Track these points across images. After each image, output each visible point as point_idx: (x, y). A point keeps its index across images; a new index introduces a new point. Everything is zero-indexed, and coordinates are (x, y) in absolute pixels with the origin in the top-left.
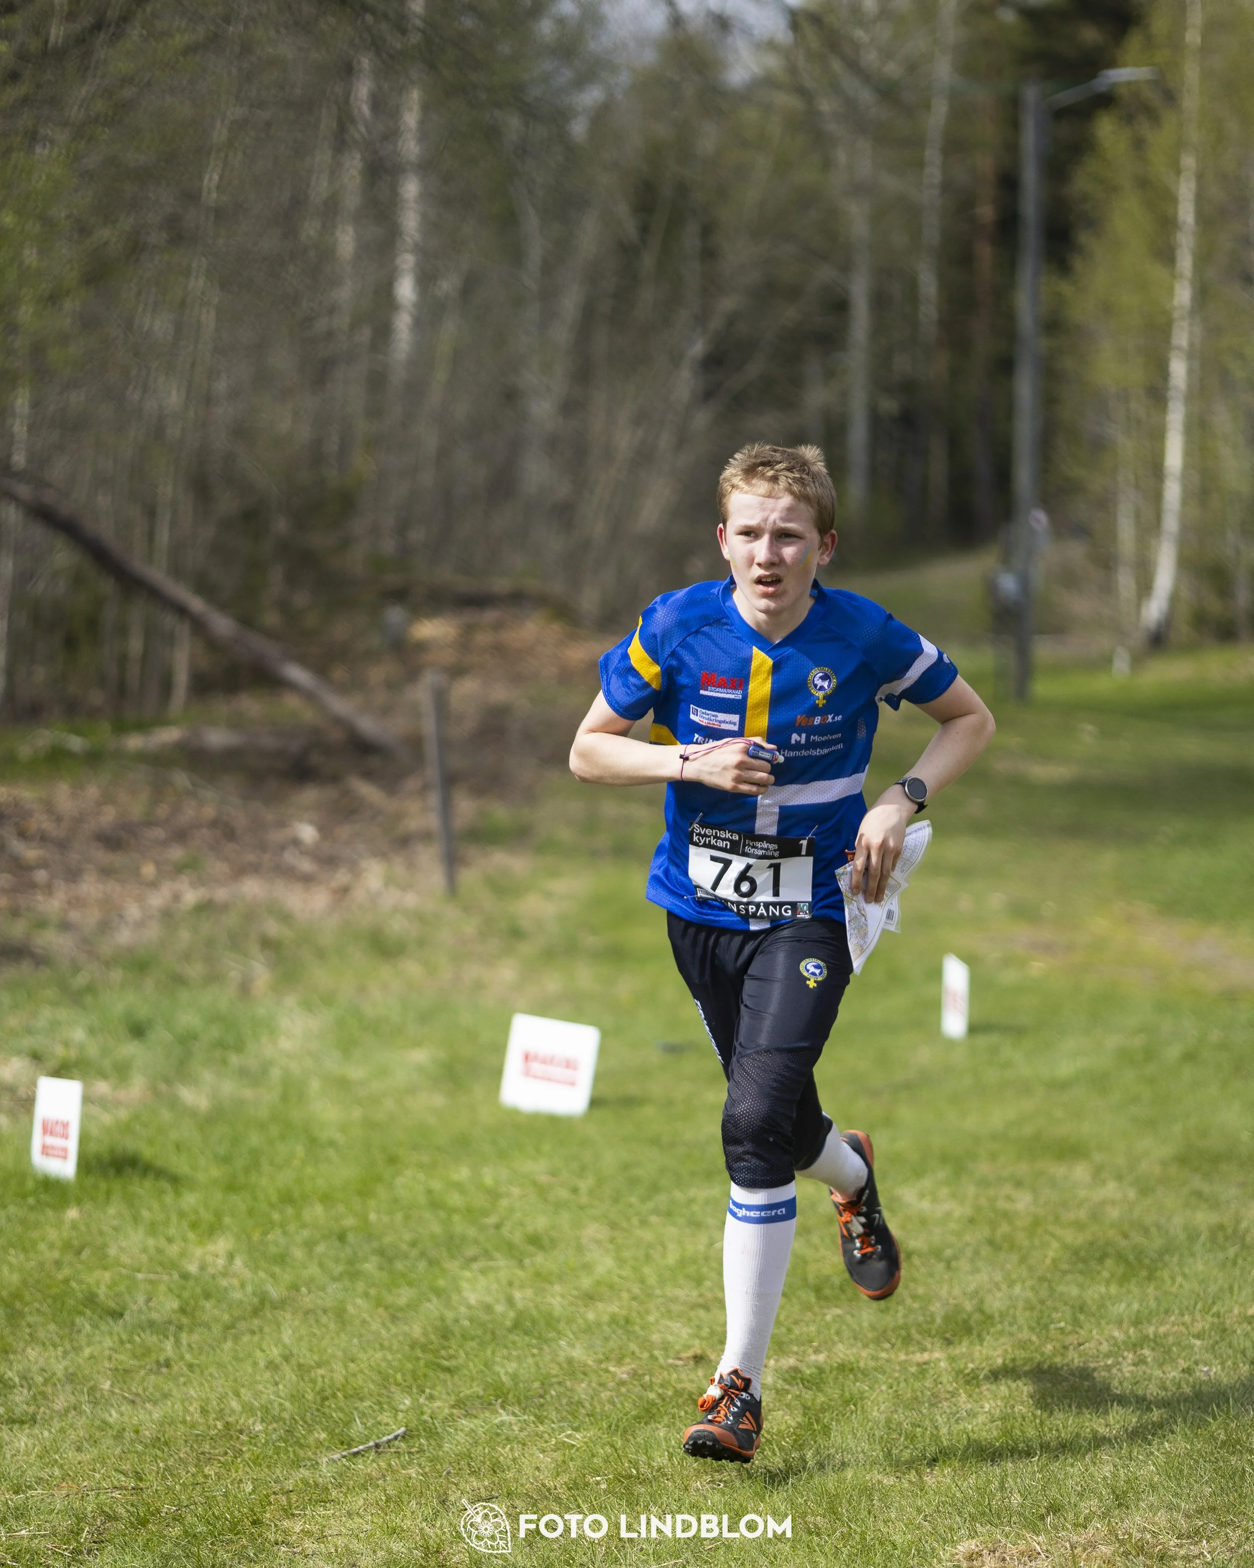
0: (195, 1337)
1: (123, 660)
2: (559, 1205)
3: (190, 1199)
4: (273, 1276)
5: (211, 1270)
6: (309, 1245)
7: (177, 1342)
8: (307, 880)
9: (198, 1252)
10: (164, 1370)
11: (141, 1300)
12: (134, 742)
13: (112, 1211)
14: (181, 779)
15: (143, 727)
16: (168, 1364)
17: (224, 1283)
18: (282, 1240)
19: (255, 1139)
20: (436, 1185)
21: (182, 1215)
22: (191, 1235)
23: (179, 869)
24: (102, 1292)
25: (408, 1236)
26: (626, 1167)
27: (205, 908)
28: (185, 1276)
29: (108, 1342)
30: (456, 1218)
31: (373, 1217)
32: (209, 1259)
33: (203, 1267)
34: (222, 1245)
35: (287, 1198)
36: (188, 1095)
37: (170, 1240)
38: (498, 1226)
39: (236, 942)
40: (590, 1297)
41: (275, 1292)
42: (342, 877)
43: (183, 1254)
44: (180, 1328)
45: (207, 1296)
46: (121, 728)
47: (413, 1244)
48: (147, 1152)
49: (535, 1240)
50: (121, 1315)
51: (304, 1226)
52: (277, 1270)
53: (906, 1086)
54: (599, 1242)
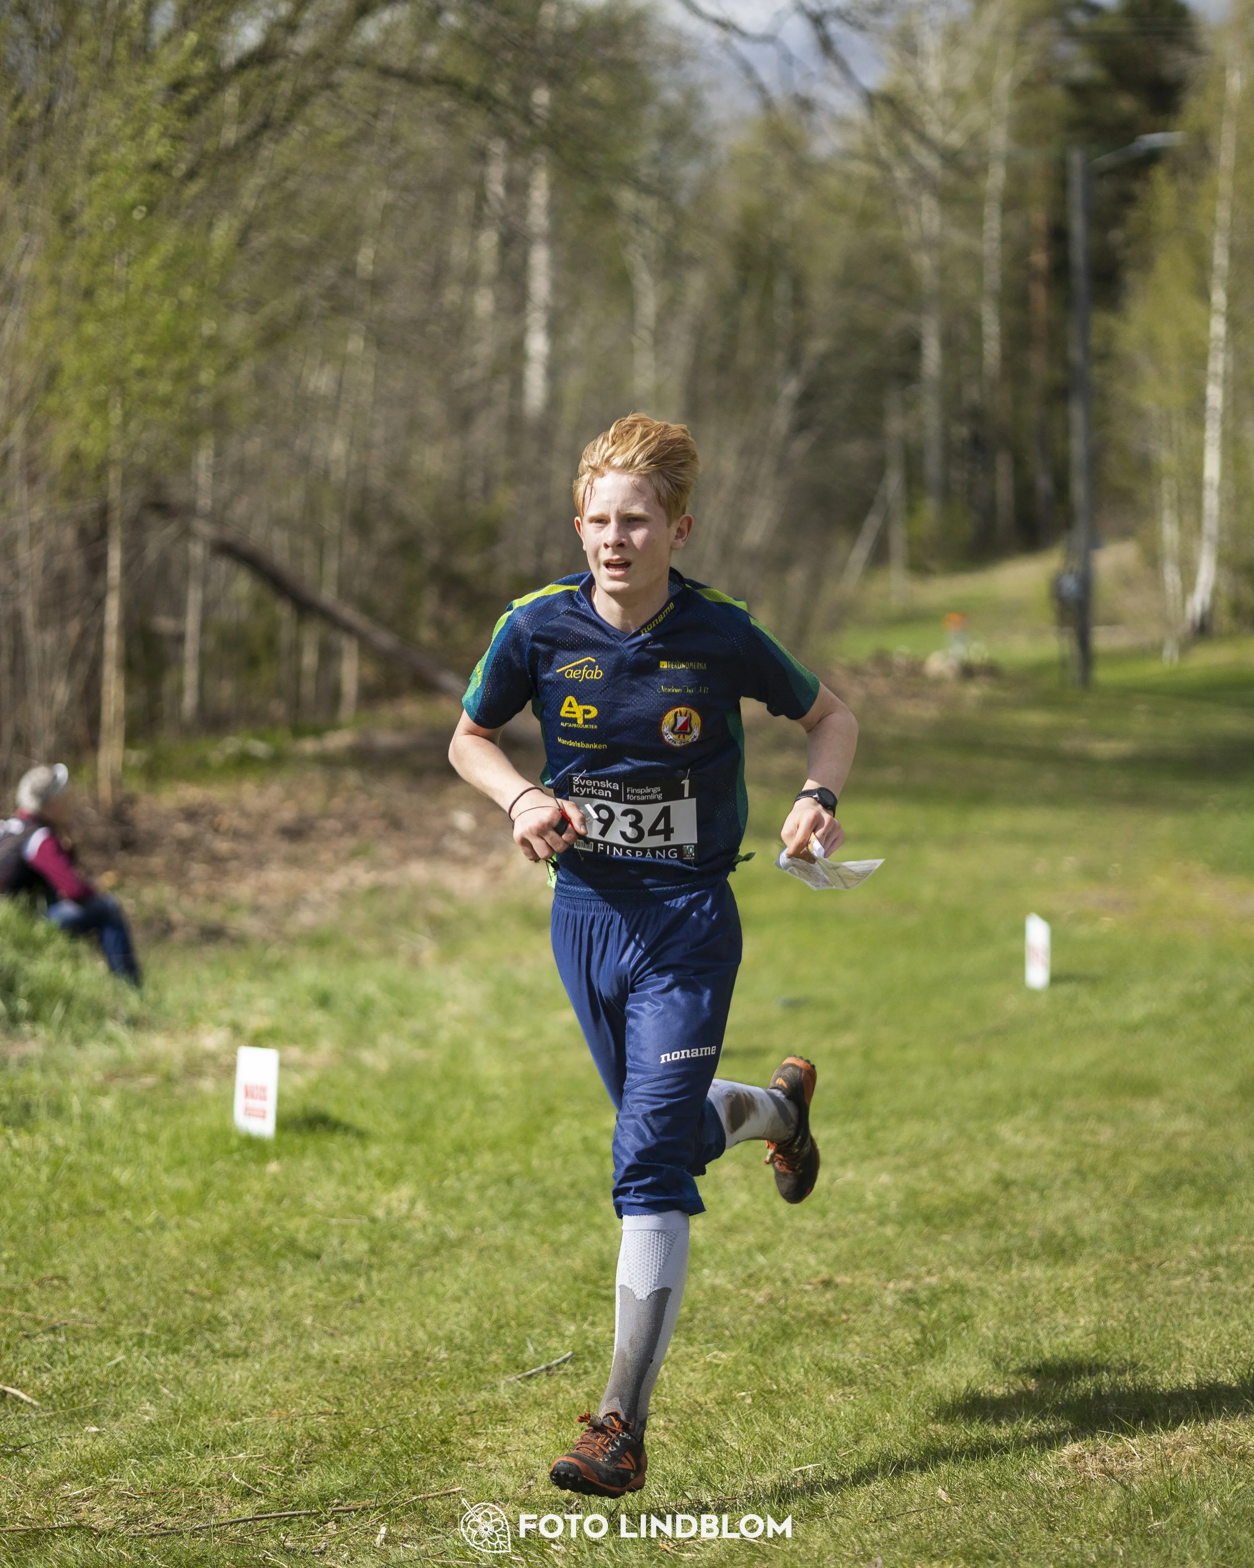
0: (384, 1275)
1: (297, 675)
3: (375, 1151)
4: (451, 1218)
5: (396, 1214)
6: (481, 1188)
7: (369, 1280)
8: (464, 862)
9: (385, 1198)
10: (358, 1305)
11: (335, 1241)
12: (309, 746)
13: (307, 1163)
14: (352, 778)
15: (318, 732)
16: (361, 1299)
17: (408, 1225)
18: (457, 1185)
19: (429, 1096)
20: (590, 1132)
21: (369, 1165)
22: (378, 1184)
23: (354, 854)
24: (301, 1237)
25: (567, 1179)
27: (376, 891)
28: (373, 1220)
29: (308, 1282)
31: (535, 1163)
32: (395, 1204)
33: (389, 1213)
34: (405, 1191)
35: (460, 1149)
36: (368, 1057)
37: (359, 1189)
39: (405, 918)
40: (729, 1230)
41: (453, 1234)
42: (494, 859)
43: (371, 1200)
44: (370, 1266)
45: (394, 1237)
46: (298, 732)
47: (573, 1185)
48: (334, 1110)
50: (318, 1257)
51: (476, 1173)
52: (453, 1212)
53: (997, 1032)
54: (735, 1180)
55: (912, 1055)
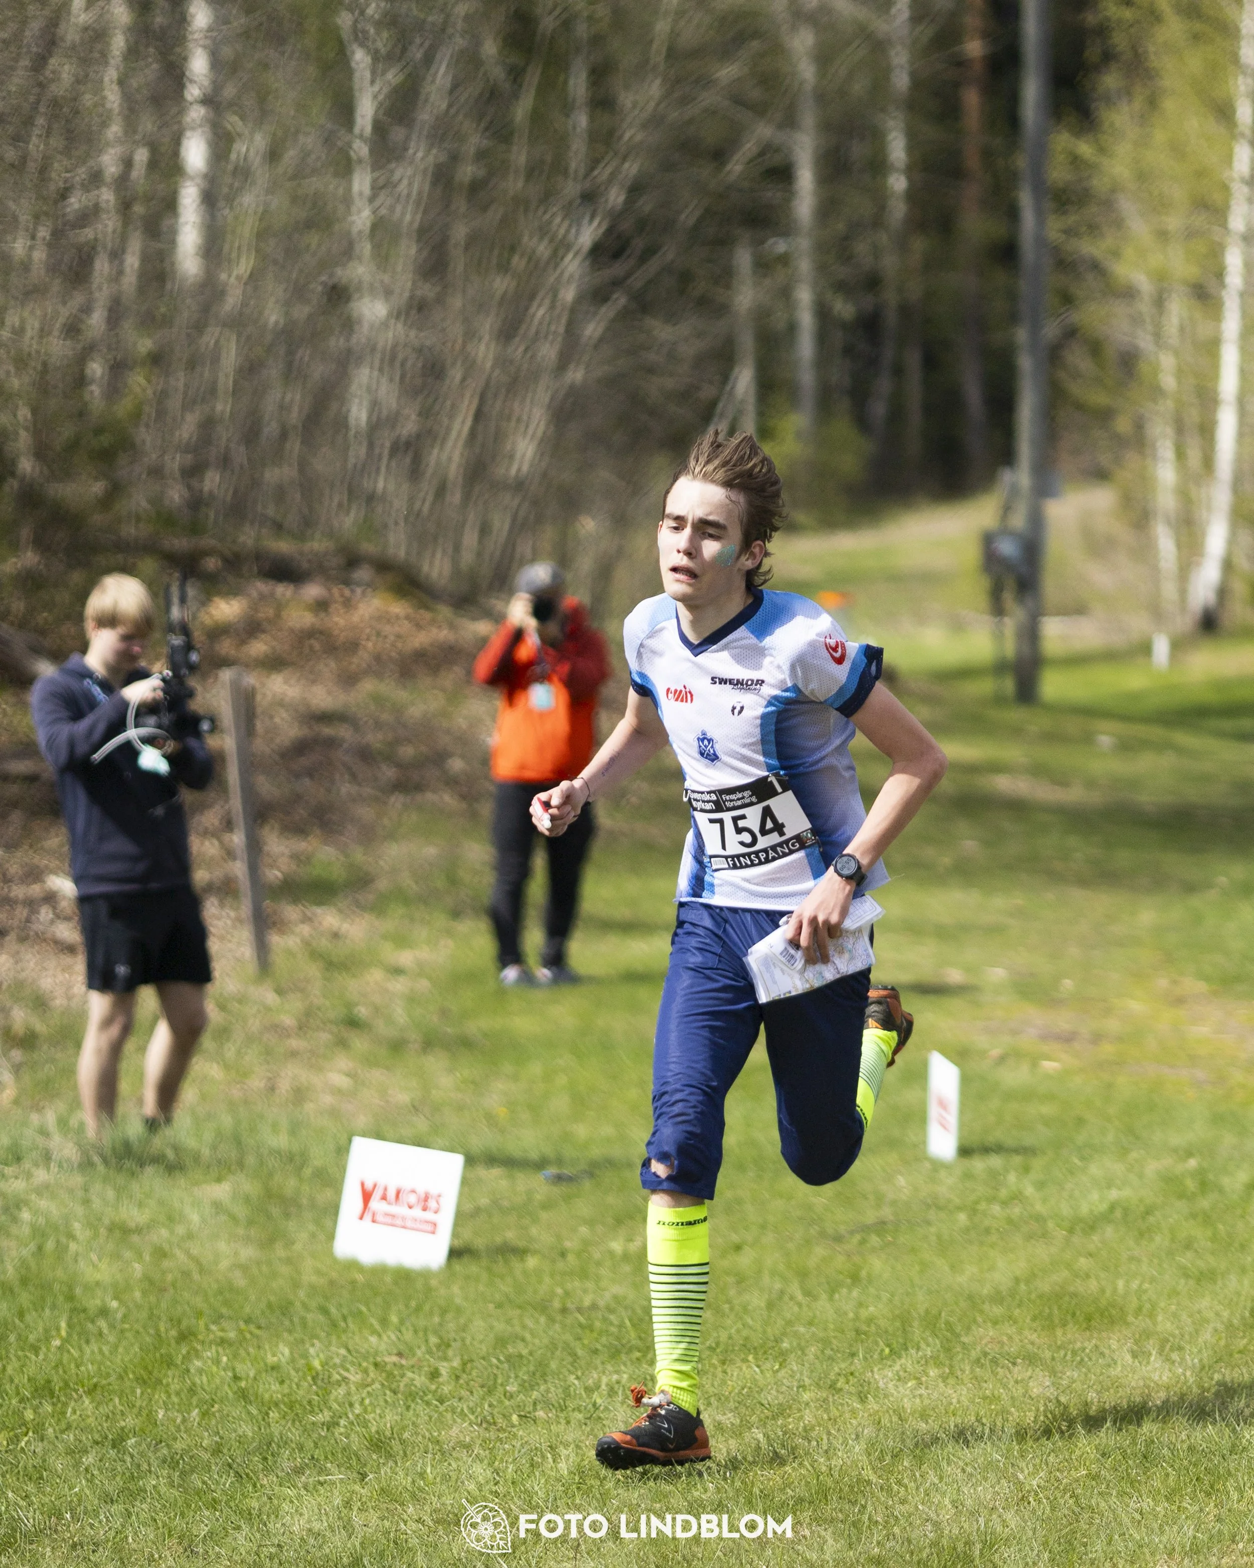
2: (411, 1396)
8: (62, 951)
20: (246, 1369)
26: (501, 1342)
30: (274, 1415)
38: (331, 1425)
47: (217, 1451)
49: (378, 1444)
53: (880, 1227)
54: (468, 1447)
55: (745, 1260)
